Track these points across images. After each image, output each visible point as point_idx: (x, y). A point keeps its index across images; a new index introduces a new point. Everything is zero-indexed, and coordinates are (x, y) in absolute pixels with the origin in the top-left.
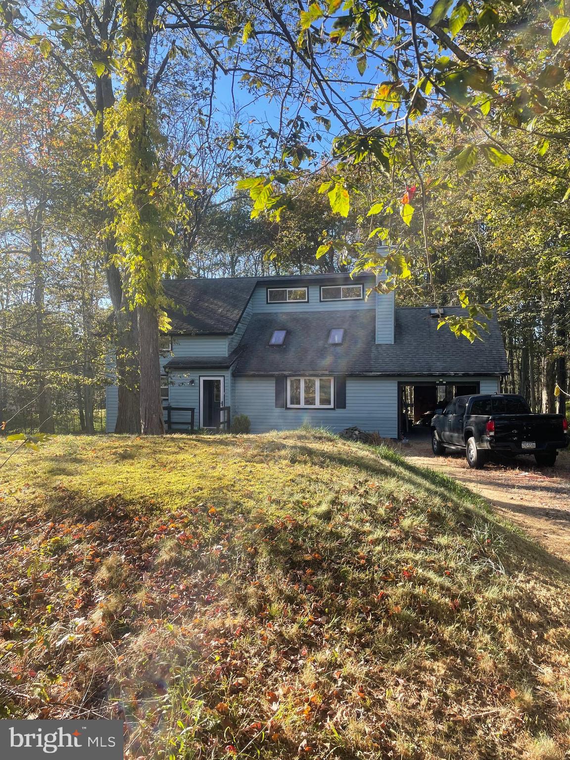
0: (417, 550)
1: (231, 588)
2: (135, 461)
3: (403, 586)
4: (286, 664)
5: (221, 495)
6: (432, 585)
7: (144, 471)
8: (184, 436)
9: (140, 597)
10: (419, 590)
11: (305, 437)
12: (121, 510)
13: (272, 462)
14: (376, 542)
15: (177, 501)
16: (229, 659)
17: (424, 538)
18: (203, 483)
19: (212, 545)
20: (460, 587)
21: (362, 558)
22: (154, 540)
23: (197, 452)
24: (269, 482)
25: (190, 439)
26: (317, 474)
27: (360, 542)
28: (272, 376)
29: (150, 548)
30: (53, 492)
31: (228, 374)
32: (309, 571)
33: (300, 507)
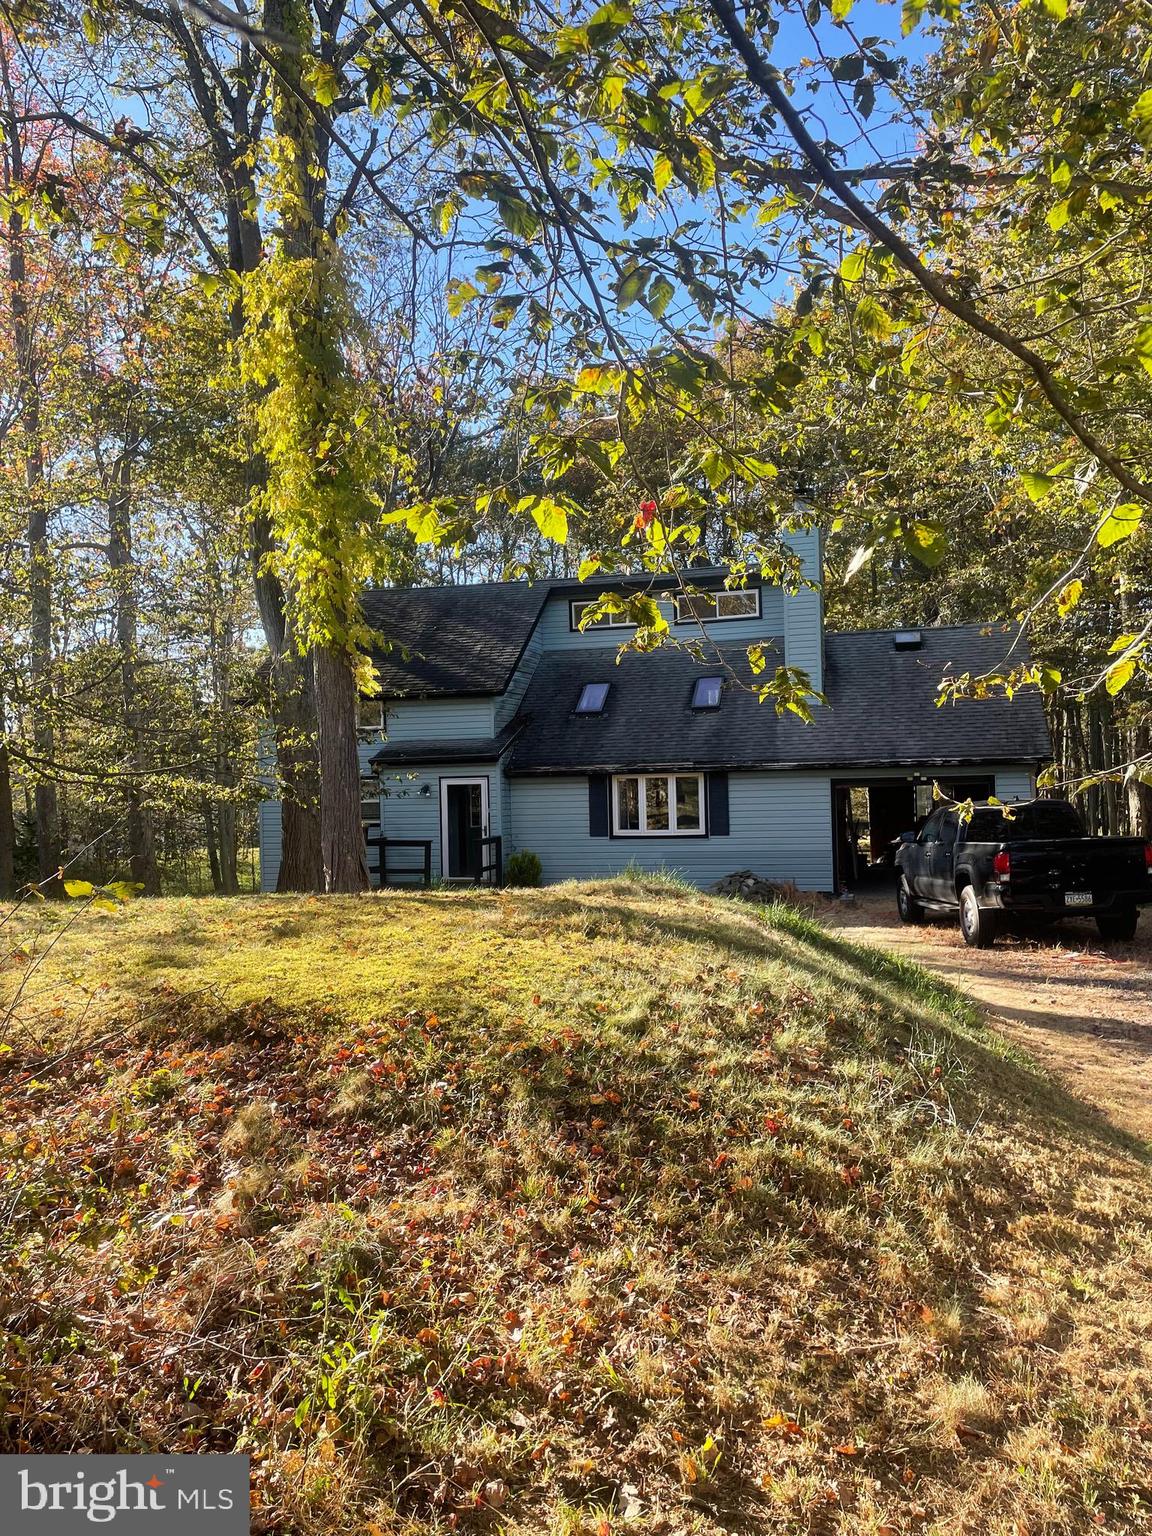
0: (795, 1084)
1: (458, 1152)
2: (303, 940)
3: (761, 1145)
4: (542, 1270)
5: (451, 995)
6: (815, 1143)
7: (316, 956)
8: (400, 893)
9: (300, 1169)
10: (790, 1152)
11: (627, 891)
12: (271, 1025)
13: (553, 937)
14: (721, 1073)
15: (372, 1007)
16: (446, 1264)
17: (813, 1064)
18: (420, 974)
19: (430, 1080)
20: (867, 1148)
21: (693, 1098)
22: (328, 1076)
23: (417, 921)
24: (540, 971)
25: (409, 899)
26: (632, 956)
27: (695, 1071)
28: (582, 774)
29: (320, 1089)
30: (152, 997)
31: (495, 772)
32: (596, 1122)
33: (591, 1014)
